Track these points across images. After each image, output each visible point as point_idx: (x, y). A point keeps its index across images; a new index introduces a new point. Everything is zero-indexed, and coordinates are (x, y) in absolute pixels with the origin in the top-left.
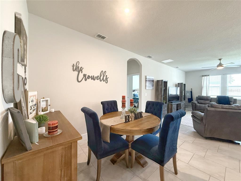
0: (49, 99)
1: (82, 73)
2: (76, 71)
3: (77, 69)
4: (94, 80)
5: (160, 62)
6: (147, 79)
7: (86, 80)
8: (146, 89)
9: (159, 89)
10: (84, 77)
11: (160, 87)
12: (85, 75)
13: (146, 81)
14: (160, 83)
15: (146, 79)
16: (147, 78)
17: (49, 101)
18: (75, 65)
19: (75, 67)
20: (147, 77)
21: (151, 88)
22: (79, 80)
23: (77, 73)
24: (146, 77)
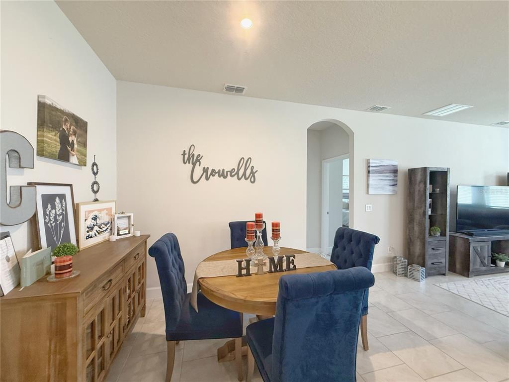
0: (132, 215)
1: (200, 165)
2: (189, 163)
3: (191, 159)
4: (225, 177)
5: (423, 115)
6: (371, 169)
7: (207, 179)
8: (368, 193)
9: (416, 193)
10: (205, 173)
11: (418, 187)
12: (205, 170)
13: (369, 172)
14: (419, 177)
15: (369, 167)
16: (371, 165)
17: (132, 218)
18: (187, 152)
19: (186, 156)
20: (371, 161)
21: (388, 190)
22: (195, 180)
23: (191, 166)
24: (368, 162)
